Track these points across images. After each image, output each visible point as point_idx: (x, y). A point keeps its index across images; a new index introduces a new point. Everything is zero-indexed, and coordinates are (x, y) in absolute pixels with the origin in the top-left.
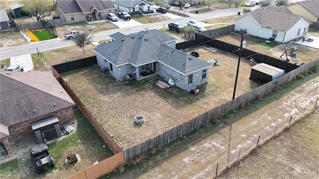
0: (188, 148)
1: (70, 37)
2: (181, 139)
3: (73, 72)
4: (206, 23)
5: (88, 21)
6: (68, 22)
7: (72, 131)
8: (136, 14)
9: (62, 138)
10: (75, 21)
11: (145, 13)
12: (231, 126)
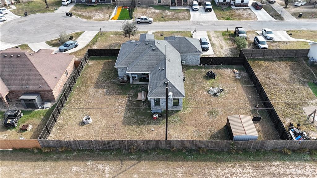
0: (87, 160)
1: (138, 21)
2: (92, 151)
3: (103, 58)
4: (291, 34)
5: (172, 6)
6: (155, 4)
7: (47, 108)
8: (227, 4)
9: (38, 110)
10: (161, 4)
11: (236, 6)
12: (139, 162)
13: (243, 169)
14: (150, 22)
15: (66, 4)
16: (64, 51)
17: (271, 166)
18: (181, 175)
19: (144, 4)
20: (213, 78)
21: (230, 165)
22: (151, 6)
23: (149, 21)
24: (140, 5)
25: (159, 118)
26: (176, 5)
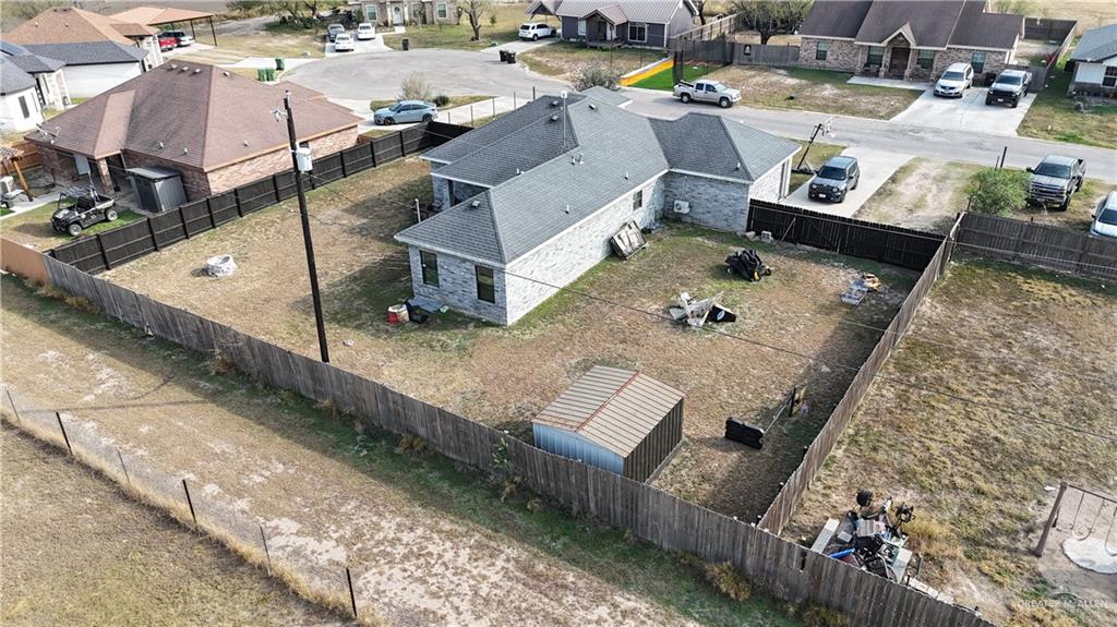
10: (826, 64)
12: (204, 402)
13: (476, 560)
14: (724, 103)
15: (531, 36)
16: (384, 125)
17: (599, 599)
18: (259, 479)
19: (764, 60)
20: (742, 277)
21: (447, 527)
22: (784, 68)
23: (723, 98)
24: (750, 60)
25: (410, 324)
26: (882, 74)
